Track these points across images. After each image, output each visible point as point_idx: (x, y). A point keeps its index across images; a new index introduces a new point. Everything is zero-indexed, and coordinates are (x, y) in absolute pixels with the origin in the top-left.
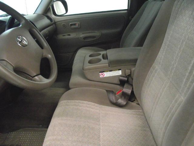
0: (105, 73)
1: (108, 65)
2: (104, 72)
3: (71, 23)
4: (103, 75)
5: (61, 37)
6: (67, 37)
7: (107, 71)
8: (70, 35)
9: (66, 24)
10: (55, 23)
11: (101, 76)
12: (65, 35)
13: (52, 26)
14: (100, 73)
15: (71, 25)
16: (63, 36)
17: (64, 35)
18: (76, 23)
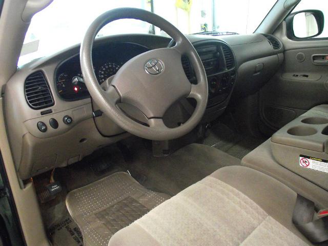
0: (310, 160)
1: (321, 145)
2: (309, 158)
3: (313, 55)
4: (307, 164)
5: (288, 77)
6: (300, 79)
7: (317, 159)
8: (307, 76)
9: (304, 55)
10: (284, 51)
11: (302, 164)
12: (297, 76)
13: (275, 56)
14: (301, 158)
15: (315, 58)
16: (294, 76)
17: (296, 74)
18: (326, 56)
